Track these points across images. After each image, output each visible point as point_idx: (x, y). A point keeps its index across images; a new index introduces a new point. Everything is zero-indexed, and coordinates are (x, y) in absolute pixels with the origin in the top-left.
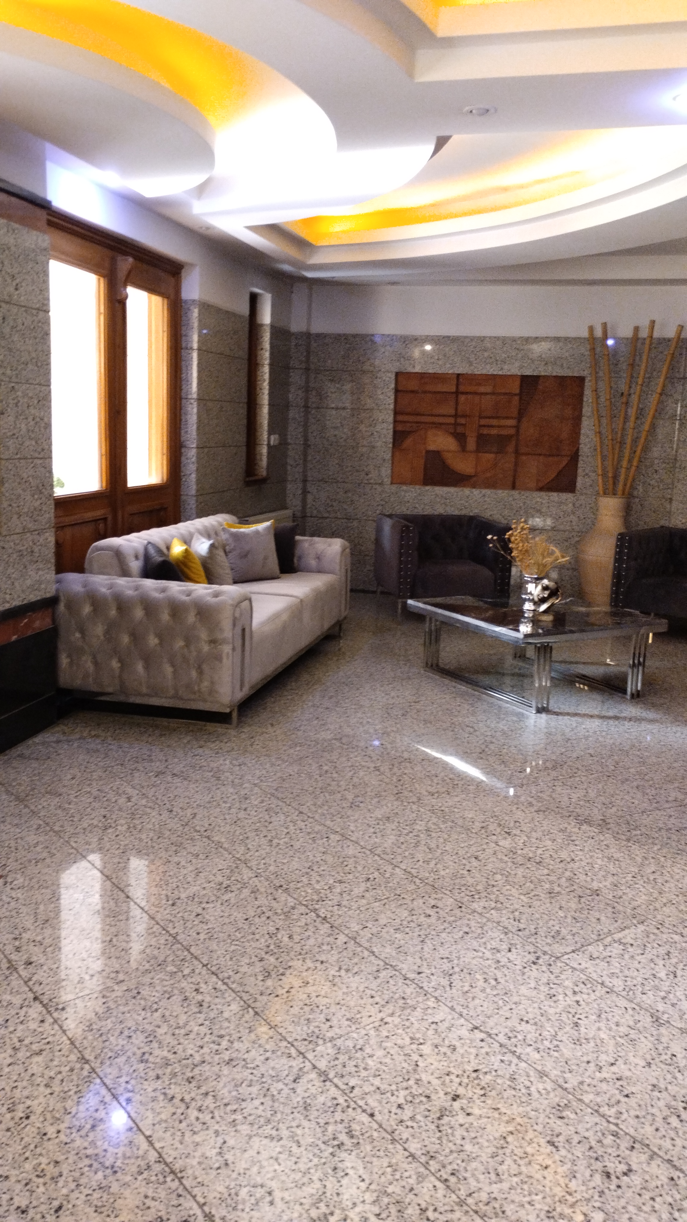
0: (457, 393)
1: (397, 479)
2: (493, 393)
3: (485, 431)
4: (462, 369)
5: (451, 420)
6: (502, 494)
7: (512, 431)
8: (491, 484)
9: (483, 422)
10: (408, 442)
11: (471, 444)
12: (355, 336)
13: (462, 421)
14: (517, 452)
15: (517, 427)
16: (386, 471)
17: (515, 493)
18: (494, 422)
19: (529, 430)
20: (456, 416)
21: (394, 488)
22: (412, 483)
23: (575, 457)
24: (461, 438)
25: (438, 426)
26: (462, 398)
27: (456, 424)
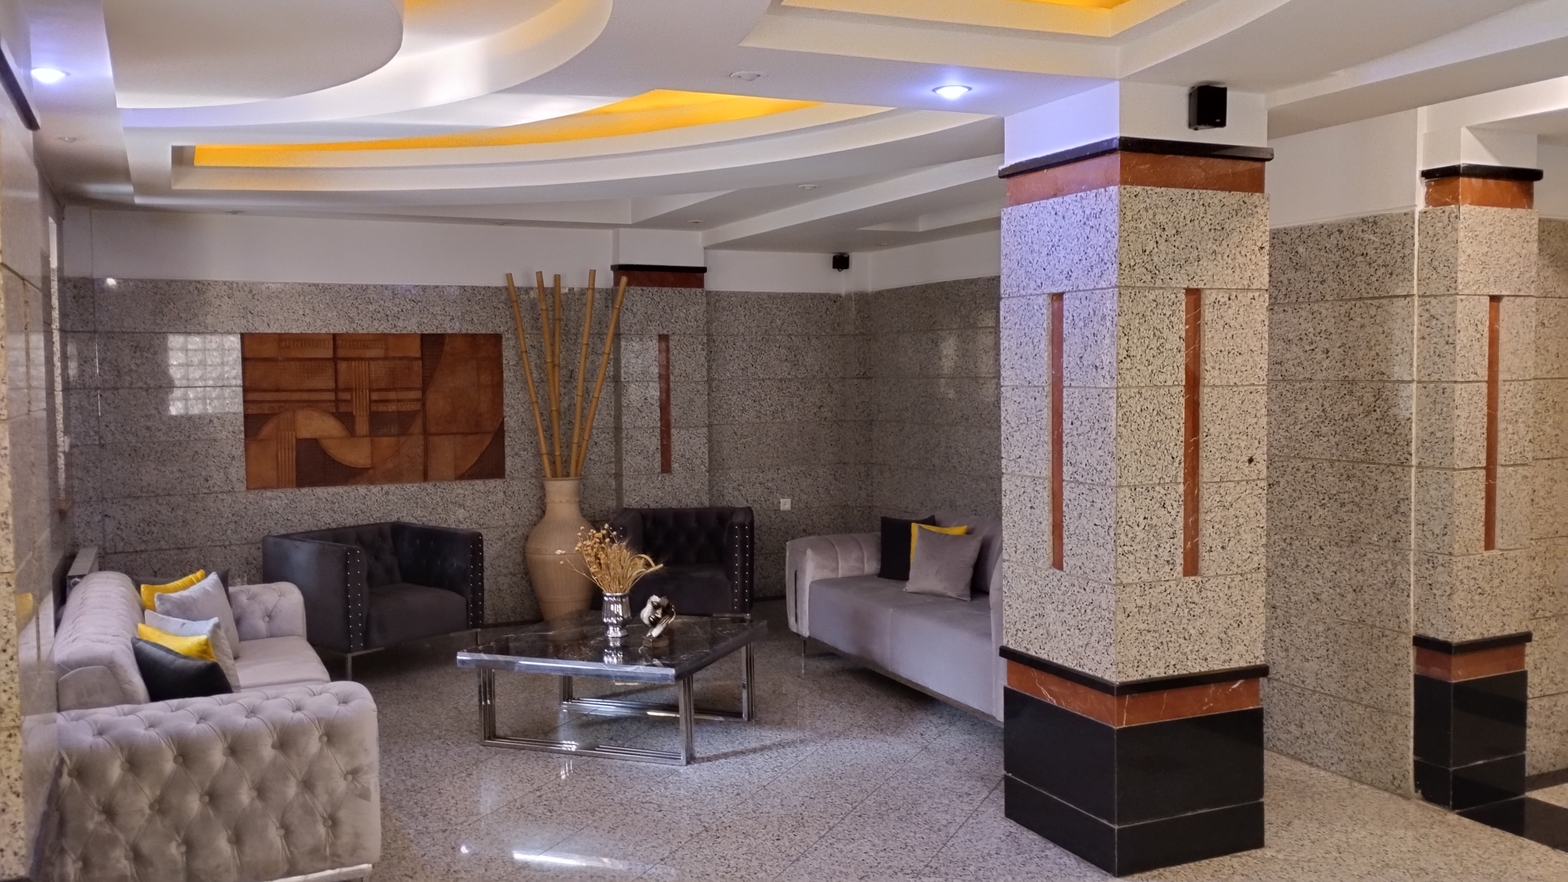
0: (335, 359)
1: (254, 483)
2: (385, 358)
3: (381, 408)
4: (340, 327)
5: (331, 396)
6: (412, 488)
7: (416, 406)
8: (395, 477)
9: (375, 396)
10: (268, 429)
11: (362, 426)
12: (169, 283)
13: (346, 396)
14: (426, 433)
15: (423, 401)
16: (238, 471)
17: (429, 486)
18: (392, 395)
19: (438, 403)
20: (336, 390)
21: (252, 496)
22: (279, 484)
23: (500, 434)
24: (346, 419)
25: (311, 404)
26: (343, 366)
27: (337, 401)
